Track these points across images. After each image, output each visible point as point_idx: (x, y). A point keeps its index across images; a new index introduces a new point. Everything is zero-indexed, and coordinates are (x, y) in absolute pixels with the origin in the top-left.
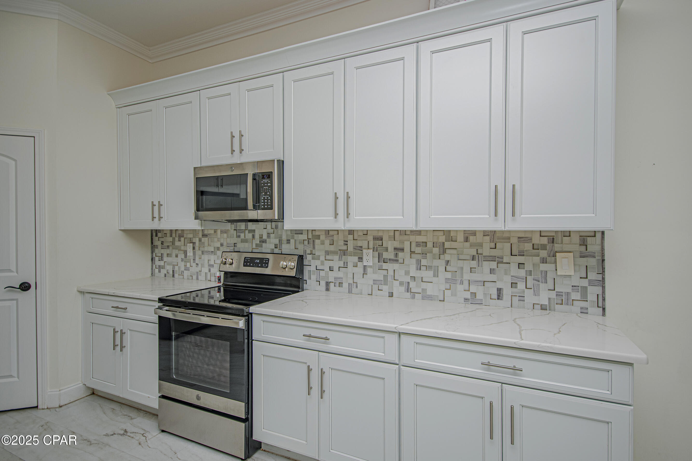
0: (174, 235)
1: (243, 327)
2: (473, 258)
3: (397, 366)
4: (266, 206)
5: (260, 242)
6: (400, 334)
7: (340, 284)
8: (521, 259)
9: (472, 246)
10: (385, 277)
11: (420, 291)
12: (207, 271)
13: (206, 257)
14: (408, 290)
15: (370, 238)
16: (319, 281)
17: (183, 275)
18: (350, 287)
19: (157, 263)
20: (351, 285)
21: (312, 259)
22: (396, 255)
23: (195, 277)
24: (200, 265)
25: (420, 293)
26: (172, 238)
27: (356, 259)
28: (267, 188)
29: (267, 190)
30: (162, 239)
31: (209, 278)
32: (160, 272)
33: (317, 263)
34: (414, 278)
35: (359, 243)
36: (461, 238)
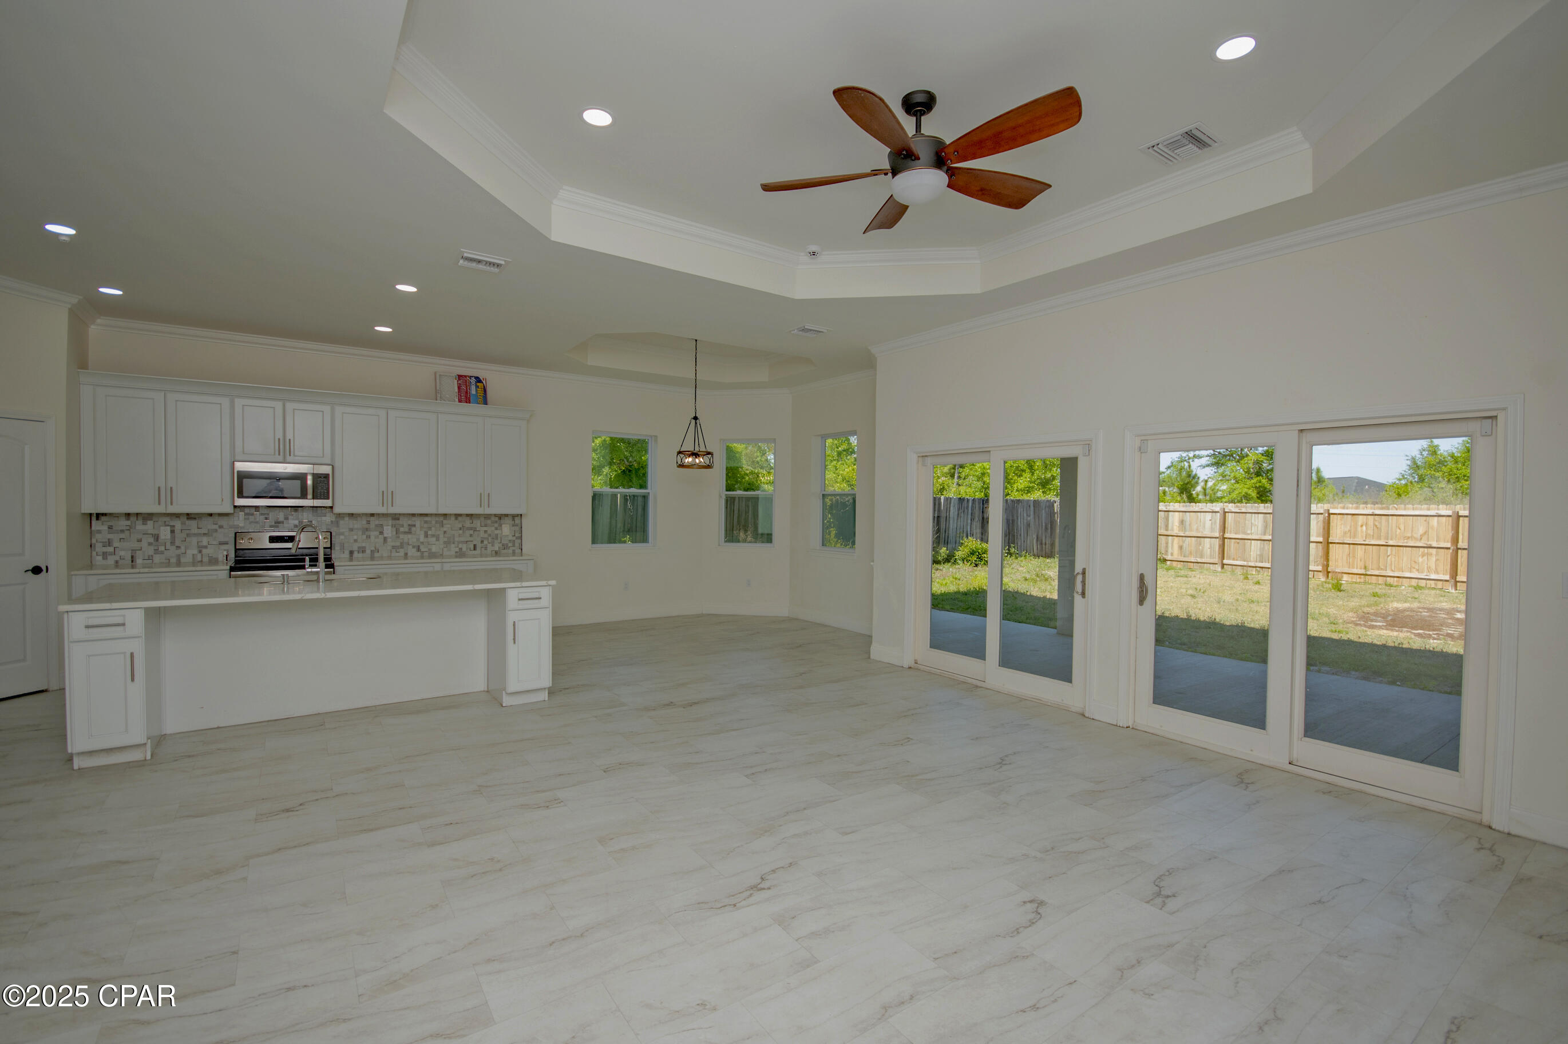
0: (133, 518)
2: (460, 529)
4: (323, 498)
7: (364, 552)
8: (485, 529)
9: (459, 522)
10: (402, 543)
11: (427, 550)
12: (195, 552)
13: (193, 540)
14: (418, 551)
15: (389, 518)
16: (344, 551)
17: (151, 560)
19: (102, 549)
20: (374, 551)
22: (410, 529)
23: (173, 560)
24: (182, 548)
26: (129, 521)
27: (377, 533)
29: (323, 486)
30: (110, 523)
31: (199, 559)
32: (105, 558)
33: (342, 537)
34: (423, 543)
35: (380, 522)
36: (453, 518)
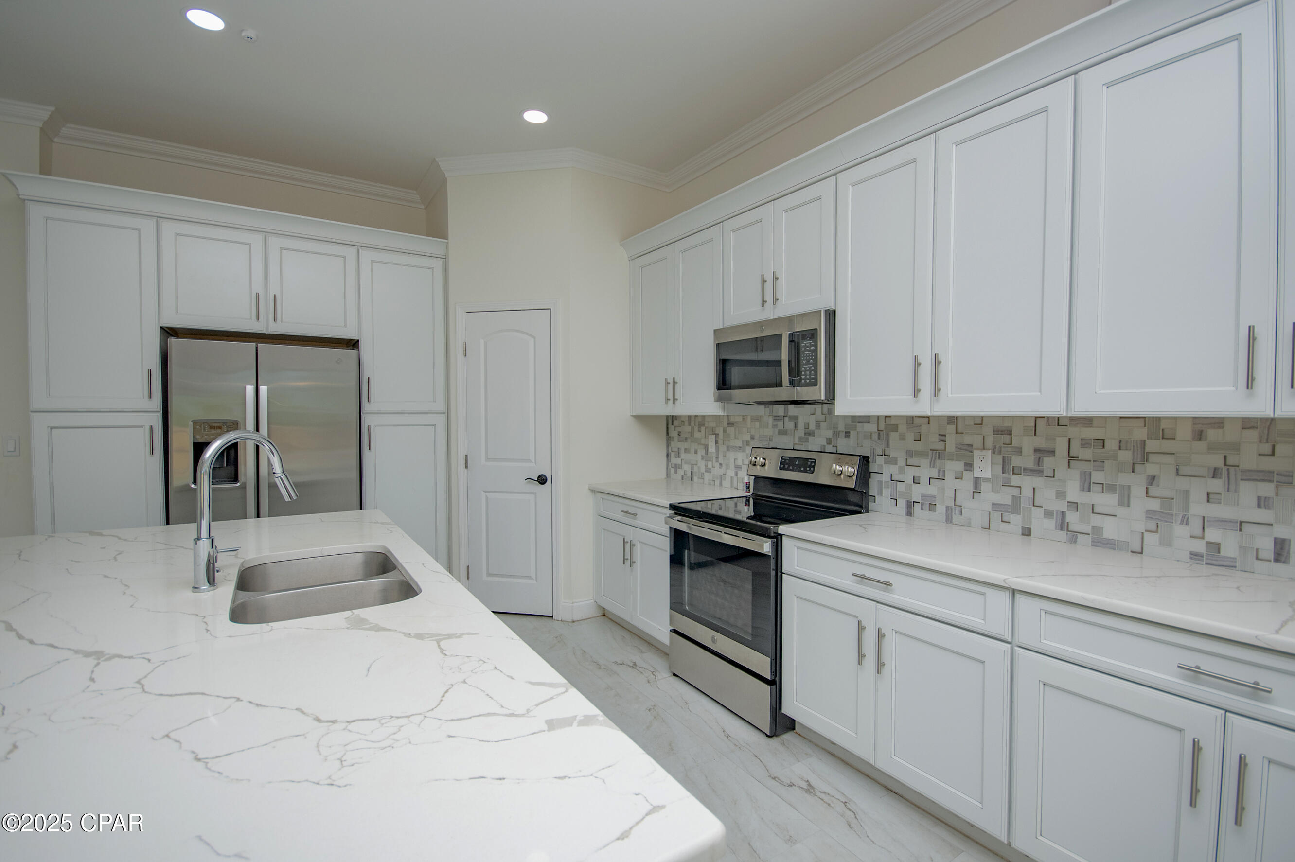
0: (693, 423)
1: (769, 552)
2: (1215, 473)
3: (1009, 646)
4: (808, 381)
5: (805, 434)
6: (1014, 592)
7: (932, 506)
9: (1212, 448)
10: (1016, 500)
11: (1087, 528)
12: (733, 474)
13: (731, 455)
14: (1063, 525)
15: (988, 431)
16: (896, 500)
17: (703, 479)
18: (950, 512)
19: (674, 461)
20: (952, 509)
21: (885, 464)
22: (1039, 462)
23: (717, 482)
24: (724, 466)
25: (1089, 534)
26: (690, 427)
27: (959, 466)
28: (809, 354)
29: (809, 356)
30: (679, 429)
31: (735, 485)
32: (676, 472)
33: (893, 469)
34: (1076, 505)
35: (967, 439)
36: (1185, 433)
